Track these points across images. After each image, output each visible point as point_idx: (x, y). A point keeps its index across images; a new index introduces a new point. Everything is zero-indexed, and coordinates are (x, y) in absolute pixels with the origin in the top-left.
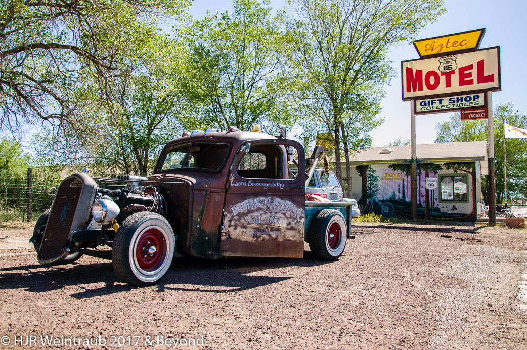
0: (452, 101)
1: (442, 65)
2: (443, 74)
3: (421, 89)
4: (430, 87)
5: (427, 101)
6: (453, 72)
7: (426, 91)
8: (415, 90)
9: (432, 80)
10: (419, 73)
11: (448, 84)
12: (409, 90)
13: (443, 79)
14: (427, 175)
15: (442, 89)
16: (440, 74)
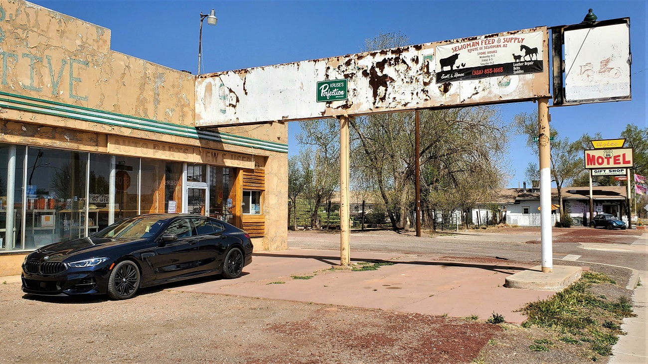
0: (610, 171)
1: (605, 154)
2: (606, 158)
3: (594, 164)
4: (599, 164)
5: (598, 170)
6: (611, 158)
7: (597, 166)
8: (591, 165)
9: (600, 161)
10: (593, 156)
11: (608, 163)
12: (588, 164)
13: (606, 160)
14: (597, 205)
15: (605, 165)
16: (604, 158)
